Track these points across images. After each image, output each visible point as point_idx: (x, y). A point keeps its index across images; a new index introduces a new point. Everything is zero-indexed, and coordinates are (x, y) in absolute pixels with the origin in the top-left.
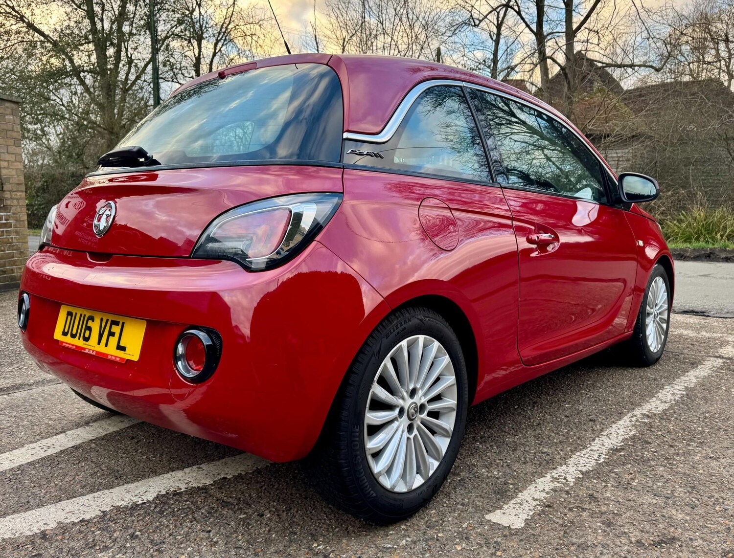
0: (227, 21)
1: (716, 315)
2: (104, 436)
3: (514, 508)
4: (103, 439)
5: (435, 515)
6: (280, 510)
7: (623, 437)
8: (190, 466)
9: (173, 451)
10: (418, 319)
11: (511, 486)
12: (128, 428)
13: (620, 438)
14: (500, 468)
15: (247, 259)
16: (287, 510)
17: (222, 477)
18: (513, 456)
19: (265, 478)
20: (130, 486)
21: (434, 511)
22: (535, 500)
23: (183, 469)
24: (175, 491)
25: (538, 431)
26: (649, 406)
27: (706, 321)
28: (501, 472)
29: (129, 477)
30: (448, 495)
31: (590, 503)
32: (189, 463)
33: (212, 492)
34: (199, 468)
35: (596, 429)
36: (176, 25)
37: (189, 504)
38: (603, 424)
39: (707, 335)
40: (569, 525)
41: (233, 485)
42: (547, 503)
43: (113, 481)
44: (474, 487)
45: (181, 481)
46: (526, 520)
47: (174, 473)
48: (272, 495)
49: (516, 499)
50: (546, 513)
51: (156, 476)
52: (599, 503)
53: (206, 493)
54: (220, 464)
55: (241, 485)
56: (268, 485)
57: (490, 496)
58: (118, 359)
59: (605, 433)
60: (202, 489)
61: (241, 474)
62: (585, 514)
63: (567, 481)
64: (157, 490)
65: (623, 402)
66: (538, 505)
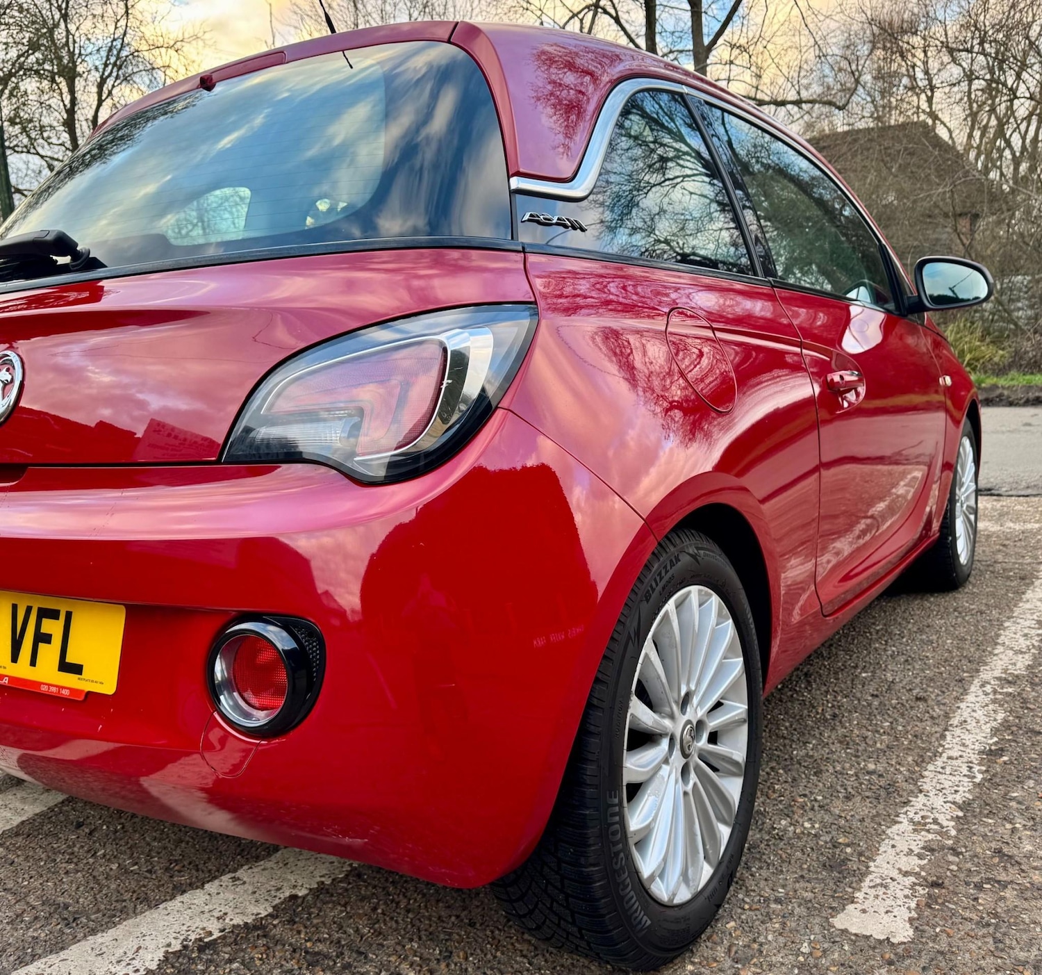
0: (118, 44)
1: (1010, 493)
2: (18, 826)
3: (877, 897)
4: (17, 835)
5: (738, 933)
6: (430, 960)
7: (988, 725)
8: (215, 878)
9: (170, 846)
10: (689, 554)
11: (849, 850)
12: (63, 802)
13: (987, 729)
14: (811, 814)
15: (357, 459)
16: (445, 958)
17: (287, 894)
18: (821, 784)
19: (375, 887)
20: (100, 940)
21: (732, 924)
22: (906, 874)
23: (203, 885)
24: (201, 940)
25: (841, 731)
26: (1000, 663)
27: (1001, 503)
28: (815, 822)
29: (93, 917)
30: (742, 884)
31: (1005, 868)
32: (210, 871)
33: (276, 932)
34: (234, 879)
35: (935, 715)
36: (27, 51)
37: (238, 969)
38: (944, 704)
39: (1017, 527)
40: (993, 921)
41: (315, 911)
42: (930, 879)
43: (61, 932)
44: (783, 861)
45: (207, 915)
46: (911, 920)
47: (186, 897)
48: (402, 925)
49: (870, 877)
50: (940, 901)
51: (150, 908)
52: (1023, 867)
53: (265, 936)
54: (274, 866)
55: (332, 909)
56: (385, 903)
57: (820, 877)
58: (65, 693)
59: (955, 721)
60: (255, 928)
61: (323, 883)
62: (1009, 893)
63: (942, 827)
64: (162, 941)
65: (953, 657)
66: (915, 884)
